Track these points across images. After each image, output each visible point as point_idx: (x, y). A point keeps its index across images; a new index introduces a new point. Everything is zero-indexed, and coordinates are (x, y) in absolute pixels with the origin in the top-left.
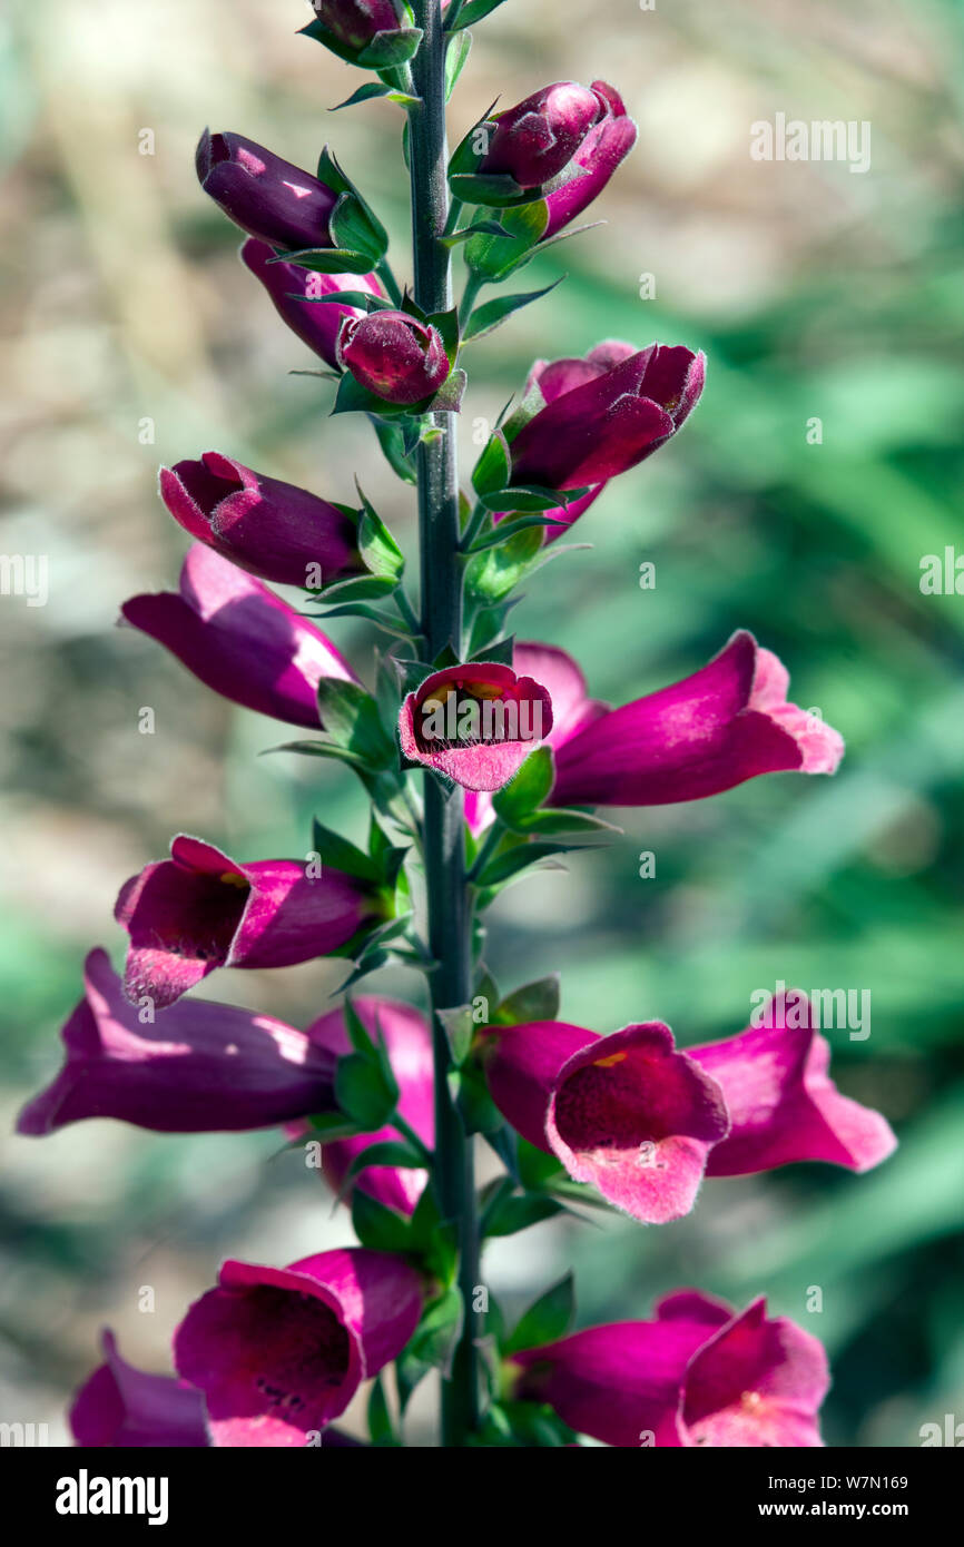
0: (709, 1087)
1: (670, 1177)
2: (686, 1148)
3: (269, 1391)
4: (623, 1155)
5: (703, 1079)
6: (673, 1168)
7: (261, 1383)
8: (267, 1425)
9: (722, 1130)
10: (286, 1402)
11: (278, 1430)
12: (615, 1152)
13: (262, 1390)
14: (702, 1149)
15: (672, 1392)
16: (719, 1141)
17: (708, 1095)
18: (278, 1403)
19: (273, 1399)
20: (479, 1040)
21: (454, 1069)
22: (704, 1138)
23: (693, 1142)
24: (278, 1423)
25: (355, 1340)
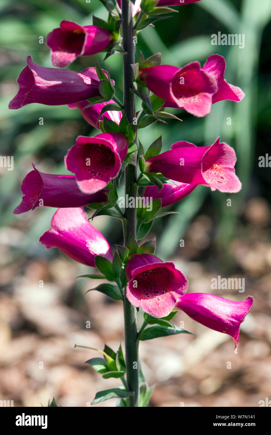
0: (211, 78)
1: (203, 104)
2: (205, 96)
3: (92, 172)
4: (188, 99)
5: (209, 77)
6: (203, 101)
7: (89, 170)
8: (94, 181)
9: (215, 90)
10: (97, 175)
11: (97, 182)
12: (185, 99)
13: (90, 172)
14: (210, 96)
15: (199, 164)
16: (214, 93)
17: (210, 81)
18: (95, 175)
19: (94, 174)
20: (141, 72)
21: (134, 81)
22: (210, 92)
23: (207, 94)
24: (97, 180)
25: (117, 155)
